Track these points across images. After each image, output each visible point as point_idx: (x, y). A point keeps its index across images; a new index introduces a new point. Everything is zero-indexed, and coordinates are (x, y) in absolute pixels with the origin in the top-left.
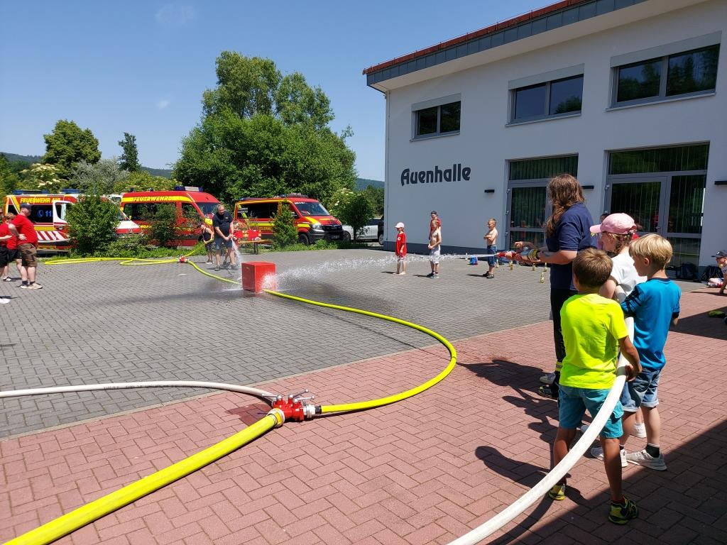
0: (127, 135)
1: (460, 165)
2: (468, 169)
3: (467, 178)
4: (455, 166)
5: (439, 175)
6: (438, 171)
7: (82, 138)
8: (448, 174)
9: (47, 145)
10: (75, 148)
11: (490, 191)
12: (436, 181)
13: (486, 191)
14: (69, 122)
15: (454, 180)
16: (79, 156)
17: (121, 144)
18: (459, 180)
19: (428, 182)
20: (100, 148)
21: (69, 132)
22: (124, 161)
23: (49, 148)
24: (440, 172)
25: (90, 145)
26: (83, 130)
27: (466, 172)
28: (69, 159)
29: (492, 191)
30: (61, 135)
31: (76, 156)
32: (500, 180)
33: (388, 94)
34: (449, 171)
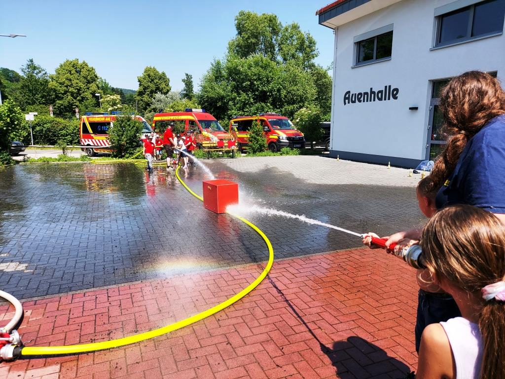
0: (187, 75)
1: (390, 86)
2: (397, 90)
3: (395, 98)
4: (386, 87)
5: (373, 95)
6: (372, 92)
7: (160, 78)
8: (380, 95)
9: (139, 83)
10: (156, 84)
11: (414, 109)
12: (371, 101)
13: (410, 109)
14: (152, 68)
15: (385, 99)
16: (158, 89)
17: (183, 81)
18: (389, 99)
19: (364, 101)
20: (170, 84)
21: (152, 74)
22: (185, 92)
23: (140, 85)
24: (374, 93)
25: (165, 82)
26: (160, 72)
27: (395, 92)
28: (152, 92)
29: (416, 108)
30: (147, 76)
31: (156, 90)
32: (423, 98)
33: (337, 30)
34: (381, 92)
